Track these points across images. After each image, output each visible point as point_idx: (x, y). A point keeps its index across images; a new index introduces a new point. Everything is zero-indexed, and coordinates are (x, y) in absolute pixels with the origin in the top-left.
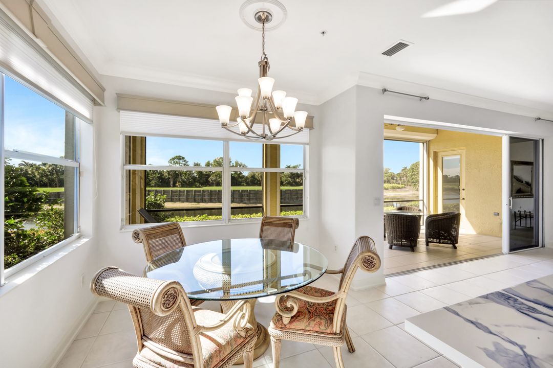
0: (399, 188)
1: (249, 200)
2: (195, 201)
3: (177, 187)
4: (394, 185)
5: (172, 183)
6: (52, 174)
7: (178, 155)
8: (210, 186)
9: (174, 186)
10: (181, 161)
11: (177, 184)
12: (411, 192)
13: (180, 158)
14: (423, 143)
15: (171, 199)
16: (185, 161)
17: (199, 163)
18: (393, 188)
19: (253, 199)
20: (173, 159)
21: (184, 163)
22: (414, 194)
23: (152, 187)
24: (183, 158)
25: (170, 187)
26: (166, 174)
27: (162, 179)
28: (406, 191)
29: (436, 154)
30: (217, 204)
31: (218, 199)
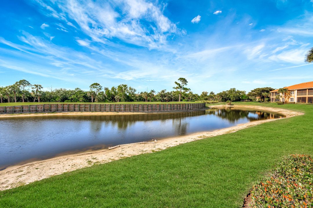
0: (215, 103)
5: (92, 99)
7: (96, 83)
9: (94, 101)
10: (97, 87)
11: (96, 101)
12: (221, 105)
13: (97, 84)
17: (107, 87)
18: (213, 103)
20: (93, 85)
21: (100, 87)
22: (223, 106)
23: (80, 102)
24: (99, 85)
25: (91, 102)
26: (88, 94)
27: (86, 97)
28: (219, 104)
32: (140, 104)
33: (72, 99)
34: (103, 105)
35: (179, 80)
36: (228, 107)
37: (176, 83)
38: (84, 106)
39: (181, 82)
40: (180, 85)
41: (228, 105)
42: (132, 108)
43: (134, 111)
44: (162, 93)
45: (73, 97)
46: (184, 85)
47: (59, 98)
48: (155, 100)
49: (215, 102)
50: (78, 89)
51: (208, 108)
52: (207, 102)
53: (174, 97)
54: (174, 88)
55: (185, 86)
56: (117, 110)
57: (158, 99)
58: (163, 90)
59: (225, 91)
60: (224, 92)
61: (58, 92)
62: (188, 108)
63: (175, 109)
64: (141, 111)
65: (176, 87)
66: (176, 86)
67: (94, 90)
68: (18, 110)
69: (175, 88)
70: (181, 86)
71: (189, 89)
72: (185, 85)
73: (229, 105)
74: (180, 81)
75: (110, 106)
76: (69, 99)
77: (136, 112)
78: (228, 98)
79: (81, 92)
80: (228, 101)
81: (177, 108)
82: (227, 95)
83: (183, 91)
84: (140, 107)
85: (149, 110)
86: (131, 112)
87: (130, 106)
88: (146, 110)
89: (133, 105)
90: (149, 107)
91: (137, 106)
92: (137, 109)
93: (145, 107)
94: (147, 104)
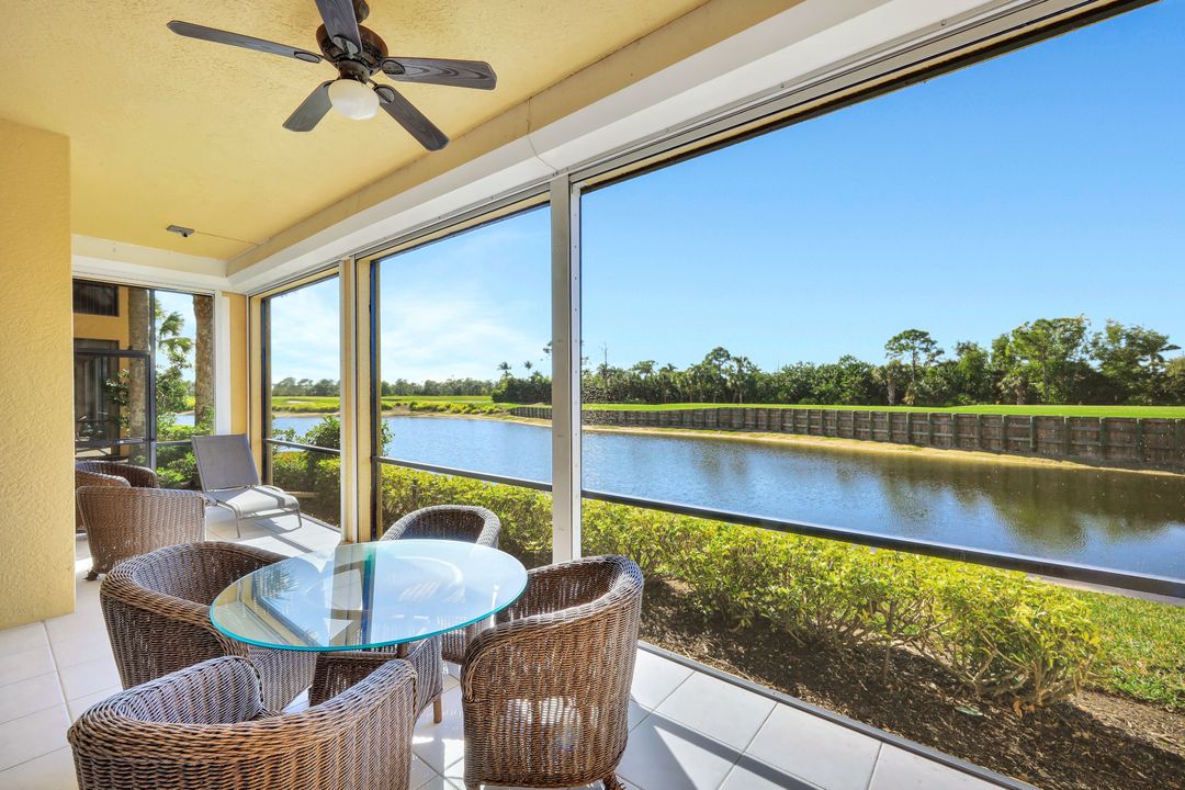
1: (1105, 450)
2: (911, 440)
3: (904, 404)
5: (891, 394)
6: (695, 382)
7: (909, 330)
8: (1002, 402)
9: (899, 401)
10: (917, 343)
11: (906, 398)
13: (913, 335)
15: (855, 431)
16: (928, 341)
17: (973, 341)
20: (896, 339)
21: (926, 346)
23: (844, 403)
24: (923, 334)
25: (887, 404)
26: (876, 375)
27: (870, 386)
30: (974, 453)
31: (982, 438)
32: (1048, 418)
33: (822, 394)
34: (866, 414)
38: (805, 416)
42: (997, 432)
43: (1007, 447)
45: (823, 387)
47: (787, 391)
50: (848, 358)
56: (921, 436)
61: (789, 372)
67: (906, 359)
68: (675, 419)
75: (891, 420)
76: (813, 395)
77: (1018, 452)
79: (855, 368)
84: (1042, 435)
85: (1113, 450)
86: (989, 450)
87: (982, 425)
88: (1090, 449)
89: (999, 417)
90: (1112, 435)
91: (1027, 426)
92: (1027, 439)
93: (1079, 434)
94: (1097, 419)
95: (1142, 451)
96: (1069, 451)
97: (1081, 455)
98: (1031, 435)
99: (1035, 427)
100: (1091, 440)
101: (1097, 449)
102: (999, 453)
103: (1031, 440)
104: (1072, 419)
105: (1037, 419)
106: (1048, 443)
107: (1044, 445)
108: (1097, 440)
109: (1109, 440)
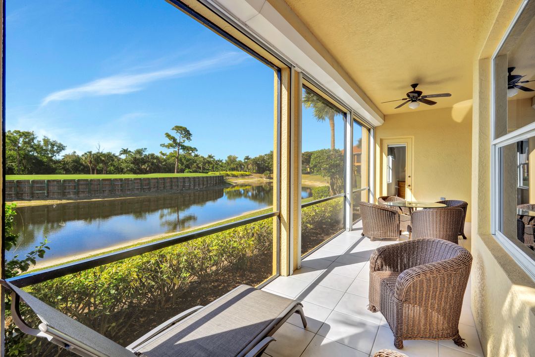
0: (247, 175)
1: (77, 193)
4: (242, 172)
12: (256, 179)
14: (369, 130)
19: (83, 192)
22: (259, 181)
28: (253, 178)
29: (381, 140)
32: (54, 181)
35: (173, 129)
36: (266, 183)
37: (168, 135)
39: (179, 134)
40: (174, 140)
41: (266, 178)
43: (33, 197)
44: (138, 156)
46: (184, 141)
48: (120, 171)
49: (247, 173)
51: (229, 185)
52: (232, 174)
53: (165, 165)
54: (163, 145)
55: (187, 144)
57: (127, 167)
58: (140, 148)
59: (263, 154)
60: (261, 156)
62: (184, 186)
63: (152, 190)
64: (56, 196)
65: (166, 144)
66: (168, 141)
69: (166, 146)
70: (178, 141)
71: (195, 148)
72: (187, 141)
73: (268, 178)
74: (176, 131)
77: (38, 199)
78: (267, 166)
80: (266, 172)
81: (157, 187)
82: (266, 161)
83: (181, 152)
84: (51, 188)
85: (80, 192)
86: (23, 200)
87: (18, 186)
88: (71, 193)
89: (28, 181)
90: (80, 186)
91: (44, 185)
92: (43, 192)
93: (67, 187)
94: (74, 180)
95: (89, 192)
96: (63, 195)
97: (68, 196)
98: (46, 189)
99: (48, 185)
100: (72, 189)
101: (75, 193)
102: (30, 200)
103: (46, 192)
104: (64, 181)
105: (49, 181)
106: (54, 192)
107: (52, 194)
108: (75, 189)
109: (79, 189)
